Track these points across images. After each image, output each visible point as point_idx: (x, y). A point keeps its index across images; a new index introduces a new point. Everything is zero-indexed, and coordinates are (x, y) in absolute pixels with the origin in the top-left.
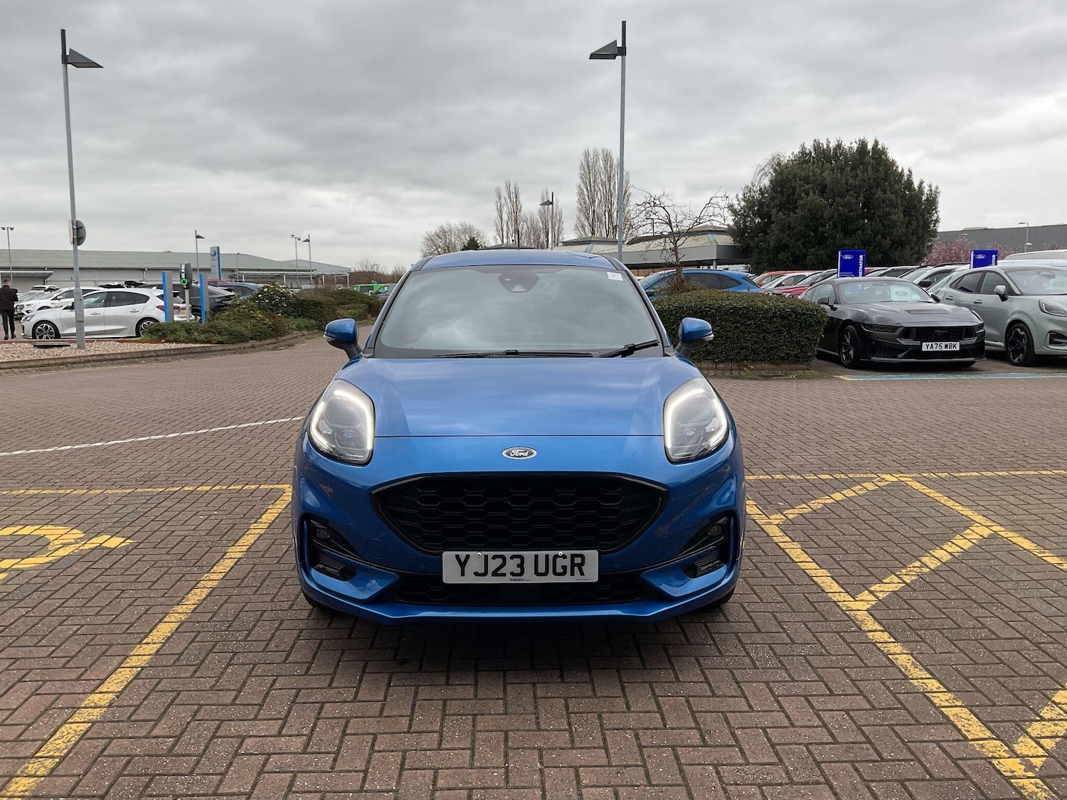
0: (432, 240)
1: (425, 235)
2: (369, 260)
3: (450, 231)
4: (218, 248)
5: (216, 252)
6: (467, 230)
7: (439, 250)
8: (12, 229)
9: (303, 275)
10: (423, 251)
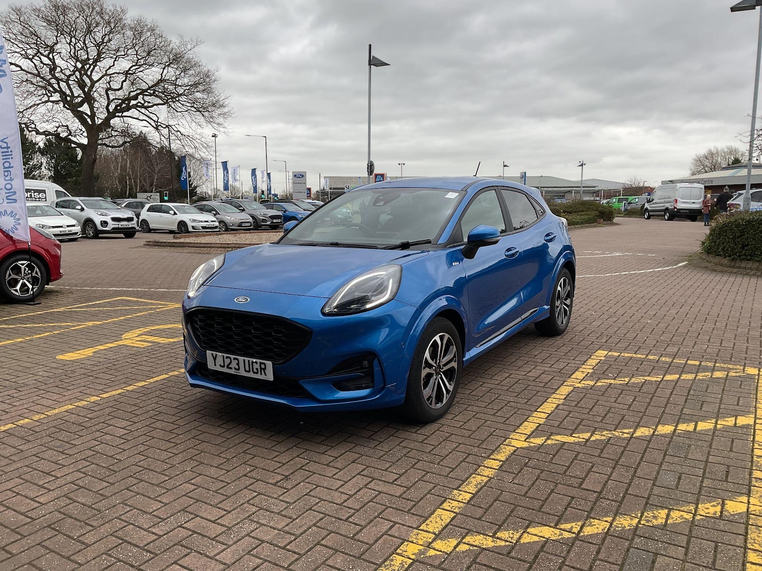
0: (700, 161)
1: (695, 157)
2: (637, 178)
3: (717, 153)
4: (525, 173)
5: (524, 176)
6: (732, 151)
7: (707, 168)
8: (404, 164)
9: (587, 190)
10: (691, 170)
